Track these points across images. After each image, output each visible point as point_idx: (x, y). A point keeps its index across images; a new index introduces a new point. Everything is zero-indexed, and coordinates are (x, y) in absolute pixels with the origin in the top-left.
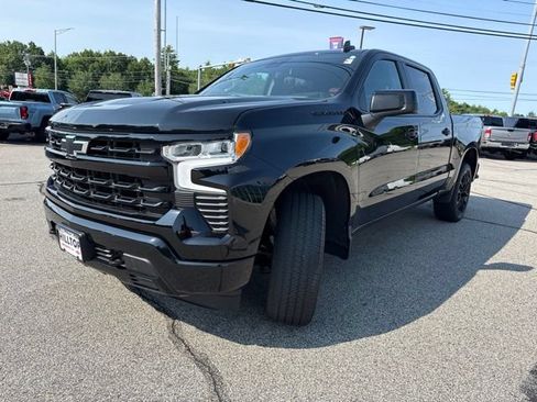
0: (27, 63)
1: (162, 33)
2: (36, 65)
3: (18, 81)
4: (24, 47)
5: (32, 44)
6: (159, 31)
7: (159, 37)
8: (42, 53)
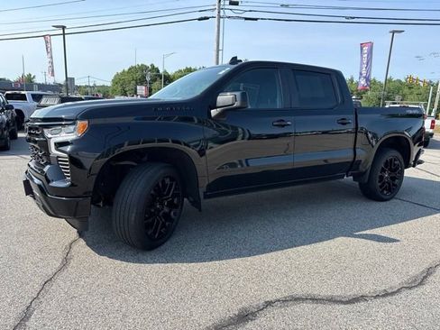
0: (148, 79)
1: (220, 52)
2: (154, 80)
3: (139, 92)
4: (147, 68)
5: (152, 65)
6: (218, 50)
7: (218, 55)
8: (158, 71)
